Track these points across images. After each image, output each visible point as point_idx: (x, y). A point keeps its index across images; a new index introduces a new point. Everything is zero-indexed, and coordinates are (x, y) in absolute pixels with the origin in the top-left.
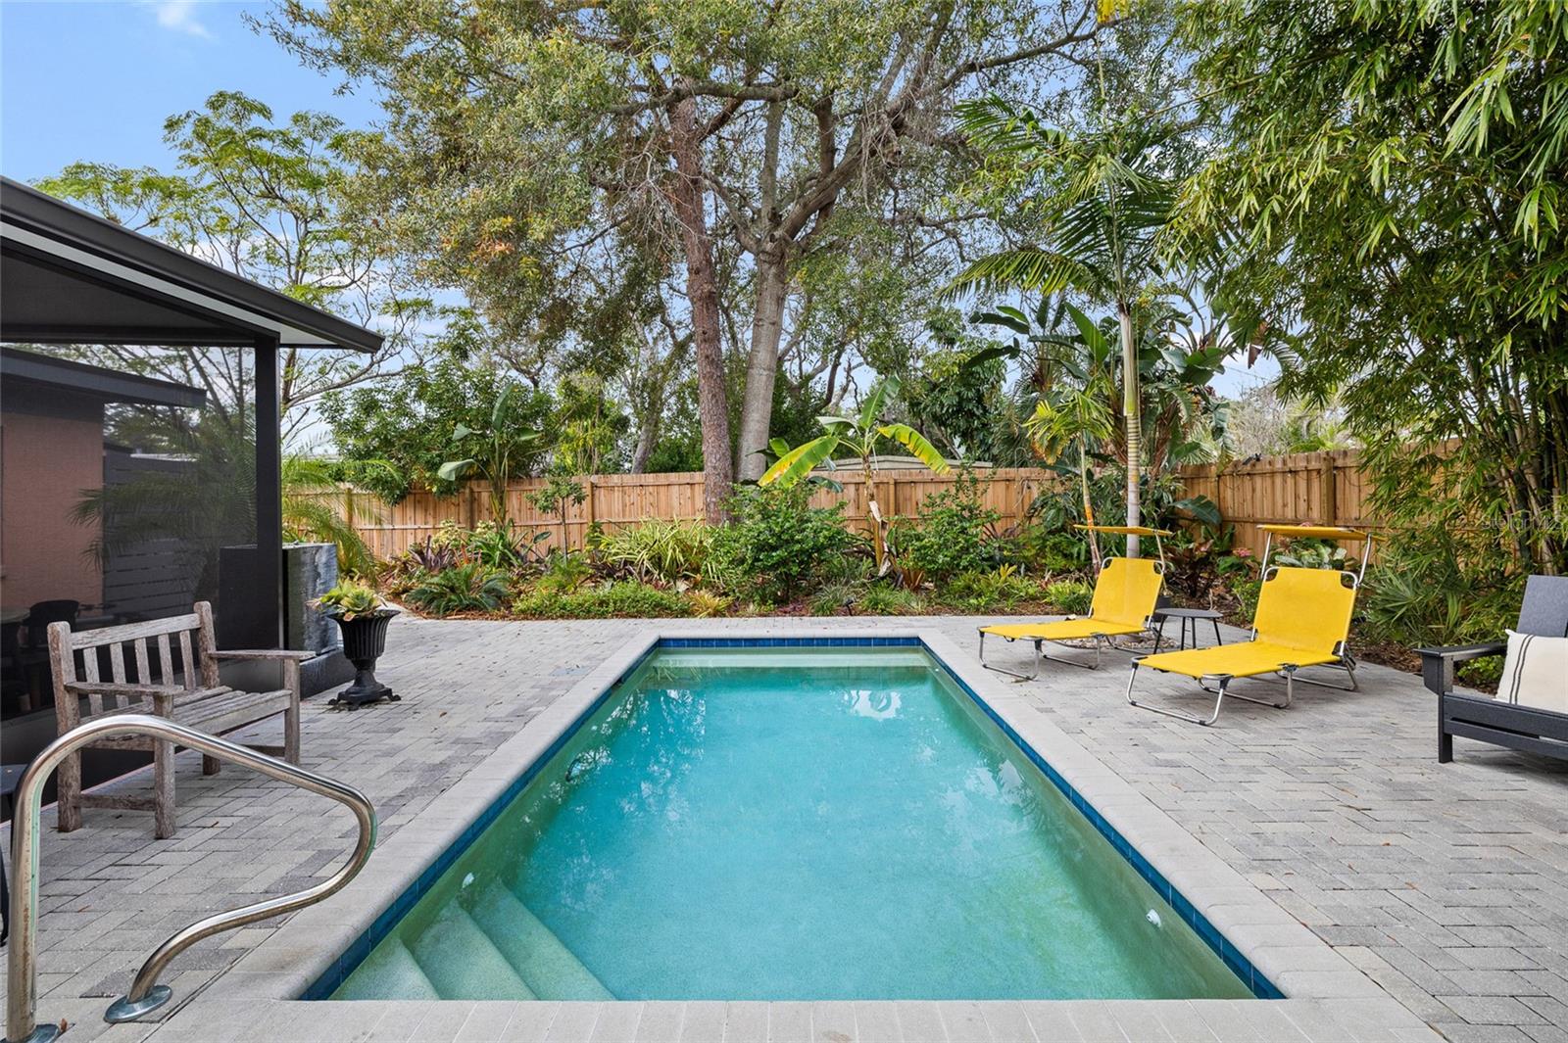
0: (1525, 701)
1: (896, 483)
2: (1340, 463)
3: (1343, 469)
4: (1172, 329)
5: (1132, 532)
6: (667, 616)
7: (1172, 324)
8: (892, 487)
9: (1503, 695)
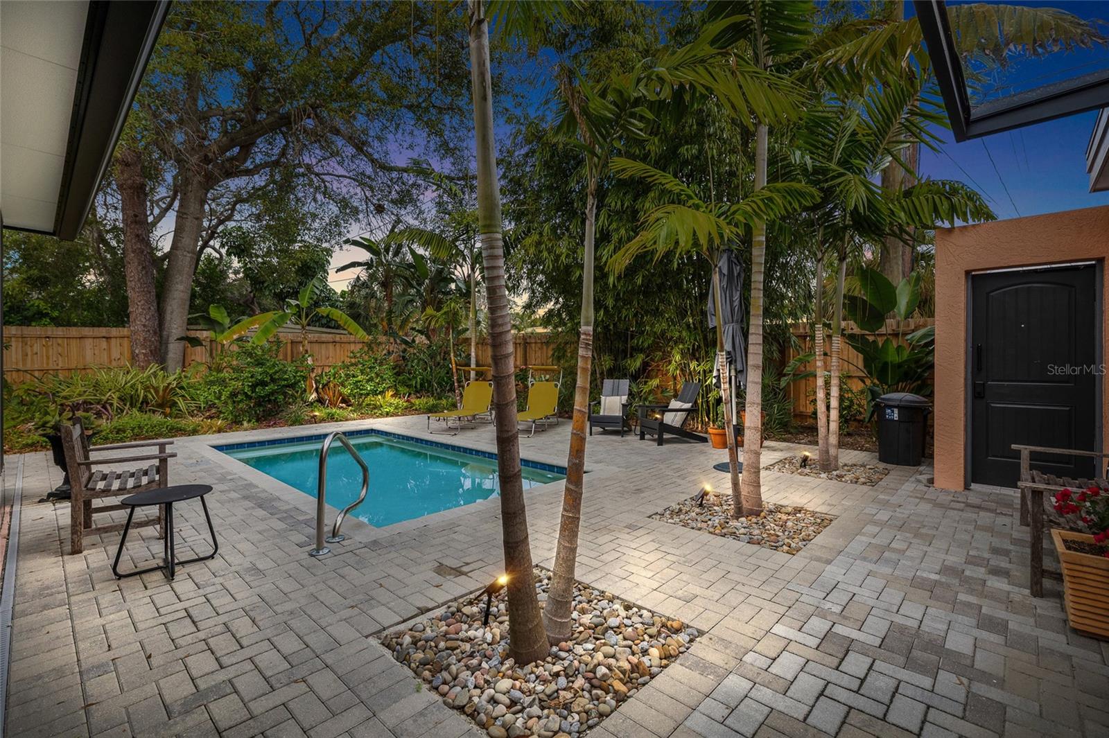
0: (606, 414)
1: (292, 342)
2: (528, 341)
3: (529, 343)
4: (455, 268)
5: (473, 370)
6: (182, 435)
7: (455, 266)
8: (289, 345)
9: (601, 414)
